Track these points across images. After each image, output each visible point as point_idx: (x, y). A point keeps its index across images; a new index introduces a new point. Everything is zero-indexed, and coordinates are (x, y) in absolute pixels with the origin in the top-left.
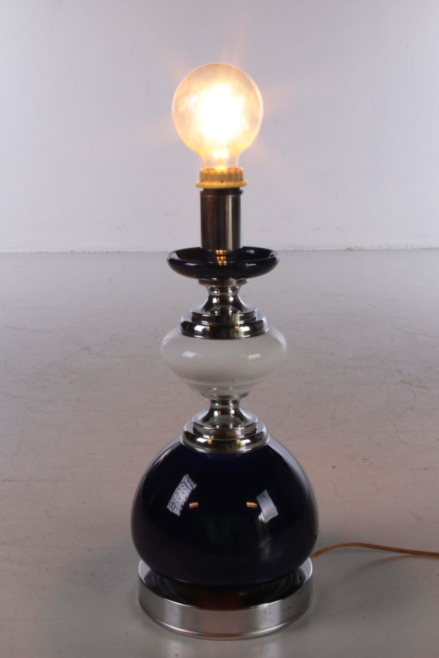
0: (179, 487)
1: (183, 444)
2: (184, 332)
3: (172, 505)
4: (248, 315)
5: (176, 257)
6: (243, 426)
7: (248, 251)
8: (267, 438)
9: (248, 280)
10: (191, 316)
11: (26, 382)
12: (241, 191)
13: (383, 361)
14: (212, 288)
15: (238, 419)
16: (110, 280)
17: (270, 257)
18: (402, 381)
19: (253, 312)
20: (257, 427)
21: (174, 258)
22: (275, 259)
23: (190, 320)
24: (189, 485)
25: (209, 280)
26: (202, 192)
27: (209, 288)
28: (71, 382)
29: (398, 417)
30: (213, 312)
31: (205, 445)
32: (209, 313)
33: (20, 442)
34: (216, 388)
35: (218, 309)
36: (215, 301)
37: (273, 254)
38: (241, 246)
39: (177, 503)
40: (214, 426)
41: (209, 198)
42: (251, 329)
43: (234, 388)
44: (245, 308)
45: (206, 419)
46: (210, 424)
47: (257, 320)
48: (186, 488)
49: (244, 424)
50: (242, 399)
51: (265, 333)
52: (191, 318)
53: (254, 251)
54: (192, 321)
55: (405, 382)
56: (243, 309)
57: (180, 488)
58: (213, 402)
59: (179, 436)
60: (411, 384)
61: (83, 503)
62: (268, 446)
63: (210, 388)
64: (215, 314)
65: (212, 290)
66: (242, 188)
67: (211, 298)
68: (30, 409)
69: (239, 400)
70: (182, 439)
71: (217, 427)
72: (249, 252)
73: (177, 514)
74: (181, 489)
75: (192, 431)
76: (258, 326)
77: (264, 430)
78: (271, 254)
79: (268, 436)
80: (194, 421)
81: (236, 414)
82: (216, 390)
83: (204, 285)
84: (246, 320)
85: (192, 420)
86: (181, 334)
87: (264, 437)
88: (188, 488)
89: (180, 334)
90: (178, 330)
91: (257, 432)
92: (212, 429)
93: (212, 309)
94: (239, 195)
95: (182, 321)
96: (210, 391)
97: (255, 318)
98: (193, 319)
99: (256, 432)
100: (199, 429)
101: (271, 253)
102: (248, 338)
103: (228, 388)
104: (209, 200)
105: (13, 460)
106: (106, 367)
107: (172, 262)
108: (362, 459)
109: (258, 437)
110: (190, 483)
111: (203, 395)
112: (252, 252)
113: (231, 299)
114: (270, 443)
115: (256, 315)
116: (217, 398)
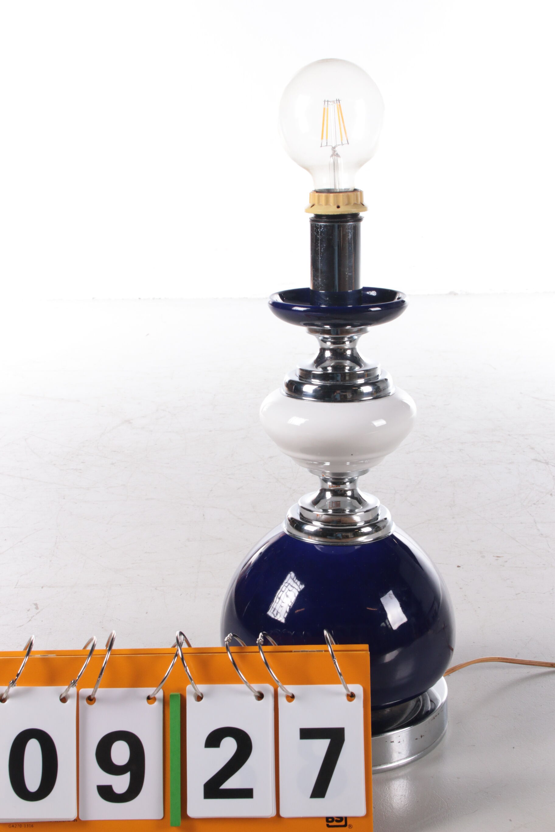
0: (282, 588)
1: (287, 533)
2: (289, 393)
3: (274, 611)
4: (369, 373)
5: (280, 300)
6: (361, 510)
7: (368, 293)
8: (392, 525)
9: (369, 328)
10: (298, 373)
11: (55, 464)
12: (361, 217)
13: (509, 435)
14: (324, 338)
15: (355, 502)
16: (148, 334)
17: (396, 300)
18: (535, 460)
19: (375, 369)
20: (379, 512)
21: (277, 300)
22: (403, 302)
23: (297, 379)
24: (294, 585)
25: (322, 328)
26: (312, 219)
27: (321, 338)
28: (112, 464)
29: (534, 504)
30: (325, 369)
31: (316, 534)
32: (321, 369)
33: (57, 539)
34: (329, 463)
35: (332, 365)
36: (328, 354)
37: (400, 297)
38: (361, 287)
39: (281, 608)
40: (325, 511)
41: (323, 226)
42: (373, 389)
43: (352, 463)
44: (365, 365)
45: (316, 502)
46: (320, 508)
47: (380, 378)
48: (291, 588)
49: (362, 509)
50: (360, 477)
51: (391, 394)
52: (298, 376)
53: (375, 292)
54: (300, 379)
55: (540, 461)
56: (362, 365)
57: (283, 590)
58: (325, 480)
59: (281, 523)
60: (547, 463)
61: (147, 613)
62: (393, 536)
63: (322, 463)
64: (328, 370)
65: (324, 341)
66: (361, 214)
67: (323, 350)
68: (64, 498)
69: (357, 478)
70: (285, 527)
71: (329, 512)
72: (370, 294)
73: (281, 620)
74: (286, 591)
75: (298, 518)
76: (381, 386)
77: (388, 516)
78: (397, 297)
79: (392, 524)
80: (300, 505)
81: (352, 497)
82: (330, 465)
83: (314, 335)
84: (367, 378)
85: (298, 504)
86: (285, 396)
87: (388, 524)
88: (294, 589)
89: (283, 395)
90: (284, 390)
91: (380, 518)
92: (324, 514)
93: (324, 365)
94: (359, 223)
95: (287, 381)
96: (322, 466)
97: (378, 376)
98: (301, 377)
99: (377, 519)
100: (307, 514)
101: (397, 295)
102: (370, 400)
103: (343, 463)
104: (322, 228)
105: (51, 561)
106: (156, 444)
107: (275, 306)
108: (494, 556)
109: (381, 525)
110: (296, 583)
111: (311, 471)
112: (373, 293)
113: (349, 352)
114: (395, 531)
115: (378, 372)
116: (329, 475)
